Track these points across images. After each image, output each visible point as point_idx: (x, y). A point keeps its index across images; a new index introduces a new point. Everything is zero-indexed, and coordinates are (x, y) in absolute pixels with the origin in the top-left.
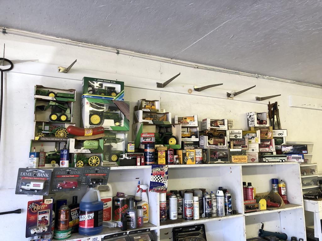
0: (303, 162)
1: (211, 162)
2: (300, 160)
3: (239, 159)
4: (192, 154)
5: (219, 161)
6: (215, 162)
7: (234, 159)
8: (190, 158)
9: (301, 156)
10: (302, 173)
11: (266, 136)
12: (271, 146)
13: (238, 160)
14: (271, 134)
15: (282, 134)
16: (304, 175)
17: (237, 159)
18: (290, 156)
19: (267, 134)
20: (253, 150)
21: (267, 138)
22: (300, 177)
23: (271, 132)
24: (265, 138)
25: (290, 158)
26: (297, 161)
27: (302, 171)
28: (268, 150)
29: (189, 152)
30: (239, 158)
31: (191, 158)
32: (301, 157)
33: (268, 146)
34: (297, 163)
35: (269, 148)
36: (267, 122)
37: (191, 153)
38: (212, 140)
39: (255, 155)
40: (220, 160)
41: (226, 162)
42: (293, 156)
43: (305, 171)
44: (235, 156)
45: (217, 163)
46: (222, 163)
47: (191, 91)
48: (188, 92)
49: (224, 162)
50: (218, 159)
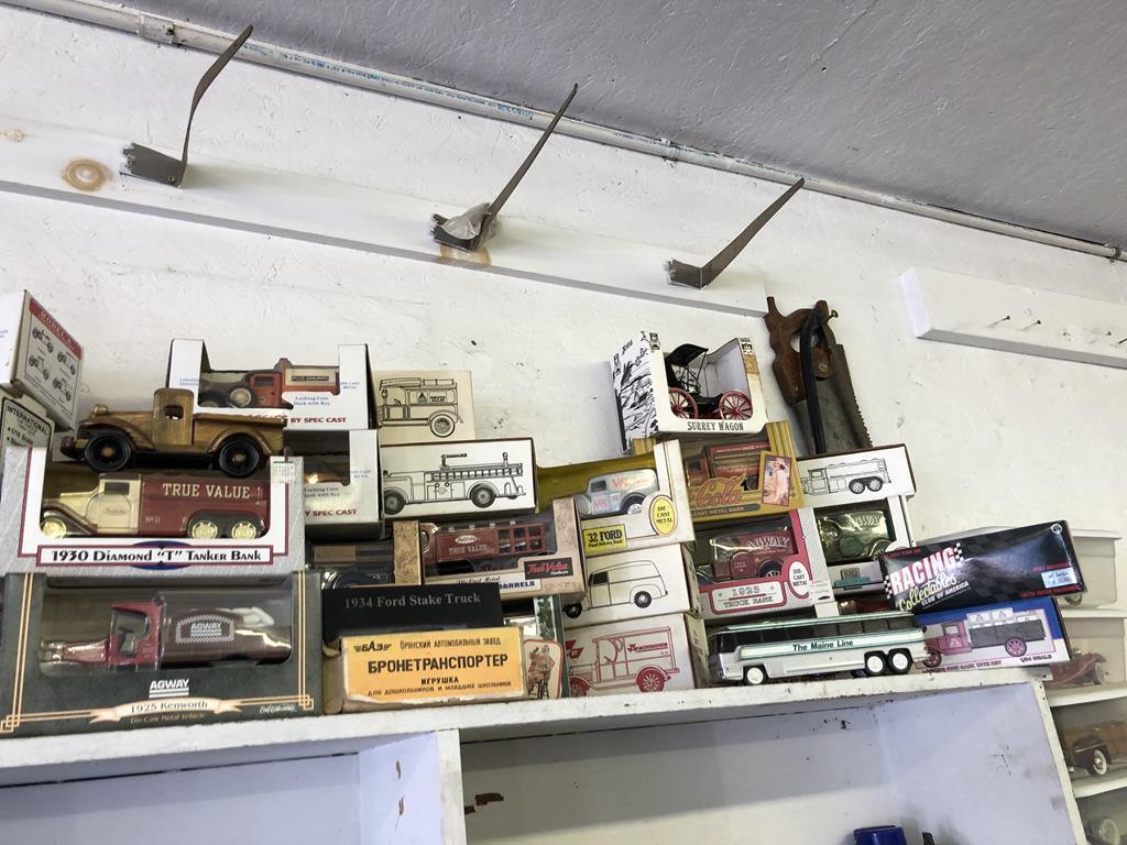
0: (1063, 664)
1: (39, 717)
2: (1034, 648)
3: (433, 664)
5: (170, 694)
6: (105, 715)
7: (373, 668)
9: (1039, 615)
10: (1080, 761)
11: (750, 497)
12: (796, 565)
13: (412, 678)
14: (783, 475)
15: (874, 484)
16: (1093, 773)
17: (405, 666)
18: (952, 630)
19: (752, 482)
20: (643, 600)
21: (756, 507)
22: (1068, 792)
23: (781, 461)
24: (748, 508)
25: (955, 643)
26: (1017, 661)
27: (1070, 741)
28: (778, 598)
30: (422, 654)
32: (1039, 622)
33: (771, 568)
34: (1017, 676)
35: (784, 580)
36: (748, 401)
38: (124, 490)
39: (663, 638)
40: (181, 685)
41: (268, 703)
42: (978, 619)
43: (1093, 738)
44: (378, 639)
45: (130, 717)
46: (212, 712)
47: (97, 177)
48: (65, 178)
49: (237, 707)
50: (154, 683)
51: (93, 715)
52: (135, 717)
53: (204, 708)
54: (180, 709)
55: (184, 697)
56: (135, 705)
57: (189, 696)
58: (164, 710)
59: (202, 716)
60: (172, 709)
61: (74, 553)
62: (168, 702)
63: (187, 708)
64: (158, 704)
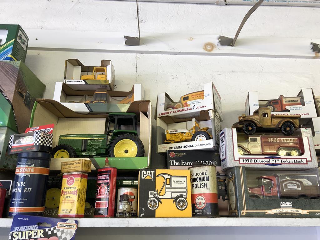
1: (251, 211)
4: (177, 182)
5: (286, 207)
6: (269, 212)
8: (168, 195)
29: (166, 177)
31: (175, 195)
37: (173, 179)
38: (256, 140)
41: (318, 212)
45: (277, 213)
46: (300, 214)
47: (212, 47)
48: (204, 49)
49: (308, 213)
50: (281, 203)
51: (265, 212)
52: (278, 213)
53: (298, 212)
54: (291, 212)
55: (291, 208)
56: (277, 209)
57: (293, 208)
58: (286, 212)
59: (298, 215)
60: (288, 212)
61: (248, 160)
62: (287, 209)
63: (293, 212)
64: (284, 209)
